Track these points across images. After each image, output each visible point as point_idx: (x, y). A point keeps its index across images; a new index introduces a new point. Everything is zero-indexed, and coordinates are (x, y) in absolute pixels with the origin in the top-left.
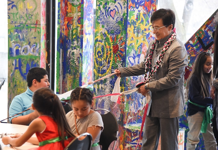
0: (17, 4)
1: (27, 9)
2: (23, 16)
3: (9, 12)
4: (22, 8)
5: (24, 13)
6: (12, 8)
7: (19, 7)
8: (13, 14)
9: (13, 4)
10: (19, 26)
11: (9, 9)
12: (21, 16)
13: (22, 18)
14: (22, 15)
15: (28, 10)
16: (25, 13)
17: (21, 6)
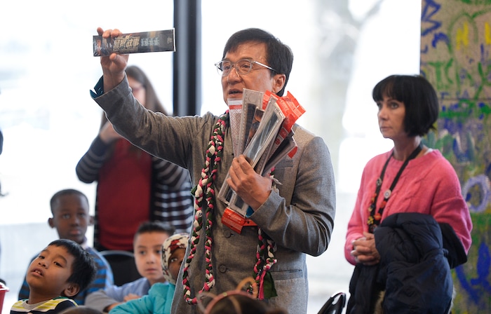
0: (450, 29)
1: (482, 48)
2: (470, 72)
3: (424, 60)
4: (466, 42)
5: (471, 61)
6: (434, 44)
7: (458, 39)
8: (437, 65)
9: (438, 31)
10: (456, 106)
11: (424, 48)
12: (463, 70)
13: (465, 81)
14: (466, 68)
15: (486, 49)
16: (477, 59)
17: (462, 36)
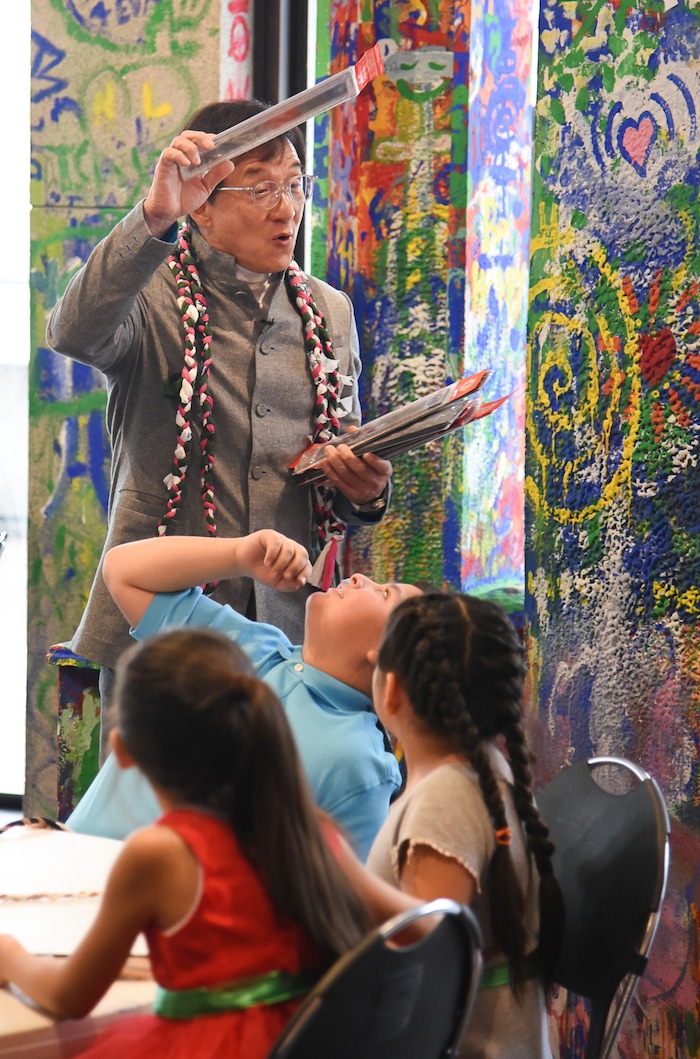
0: (82, 91)
1: (138, 123)
2: (118, 162)
3: (38, 142)
4: (111, 114)
5: (120, 145)
6: (55, 116)
7: (96, 109)
8: (62, 151)
9: (61, 95)
10: (95, 219)
11: (37, 124)
12: (107, 160)
13: (109, 177)
14: (111, 156)
15: (144, 126)
16: (131, 142)
17: (103, 103)
